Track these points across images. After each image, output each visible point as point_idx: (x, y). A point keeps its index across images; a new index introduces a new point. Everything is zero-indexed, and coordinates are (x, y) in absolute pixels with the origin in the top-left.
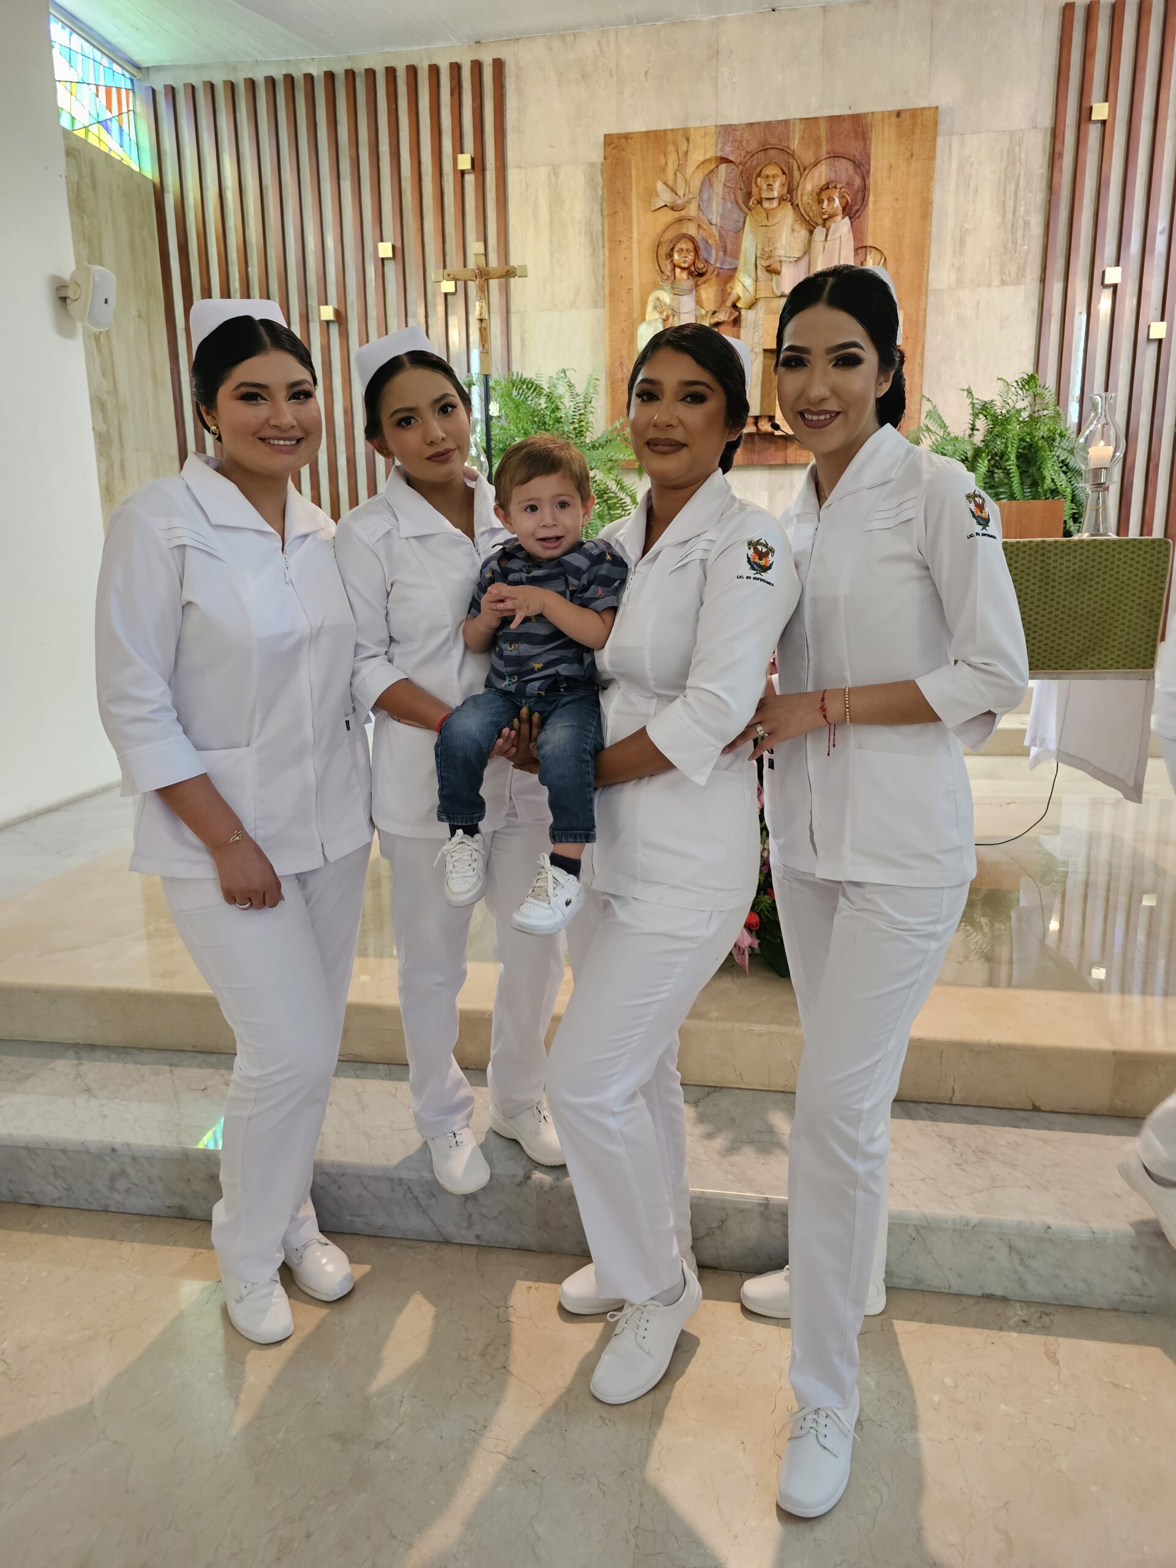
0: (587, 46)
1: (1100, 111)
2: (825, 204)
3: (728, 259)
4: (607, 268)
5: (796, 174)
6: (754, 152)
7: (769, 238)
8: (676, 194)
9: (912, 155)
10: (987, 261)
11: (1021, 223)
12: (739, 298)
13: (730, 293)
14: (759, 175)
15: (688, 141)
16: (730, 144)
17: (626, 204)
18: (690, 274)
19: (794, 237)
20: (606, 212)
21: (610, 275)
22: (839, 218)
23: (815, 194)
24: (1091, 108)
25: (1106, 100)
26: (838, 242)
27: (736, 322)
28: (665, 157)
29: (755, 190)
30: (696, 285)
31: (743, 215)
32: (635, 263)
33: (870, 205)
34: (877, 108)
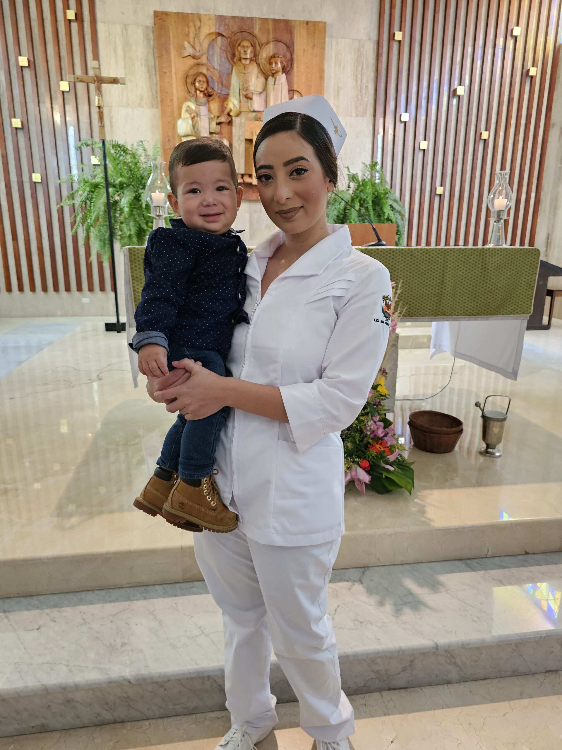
1: (398, 36)
2: (274, 65)
3: (224, 89)
4: (158, 87)
5: (258, 47)
6: (236, 32)
7: (246, 80)
8: (195, 49)
9: (314, 45)
10: (349, 104)
11: (364, 86)
12: (231, 110)
13: (226, 108)
14: (239, 45)
15: (200, 21)
16: (223, 26)
17: (167, 52)
18: (205, 94)
19: (258, 81)
20: (156, 55)
21: (161, 90)
22: (280, 73)
23: (267, 59)
24: (394, 34)
25: (400, 31)
26: (280, 86)
27: (230, 123)
28: (188, 28)
29: (237, 53)
30: (208, 101)
31: (231, 66)
32: (174, 85)
33: (295, 68)
34: (296, 19)
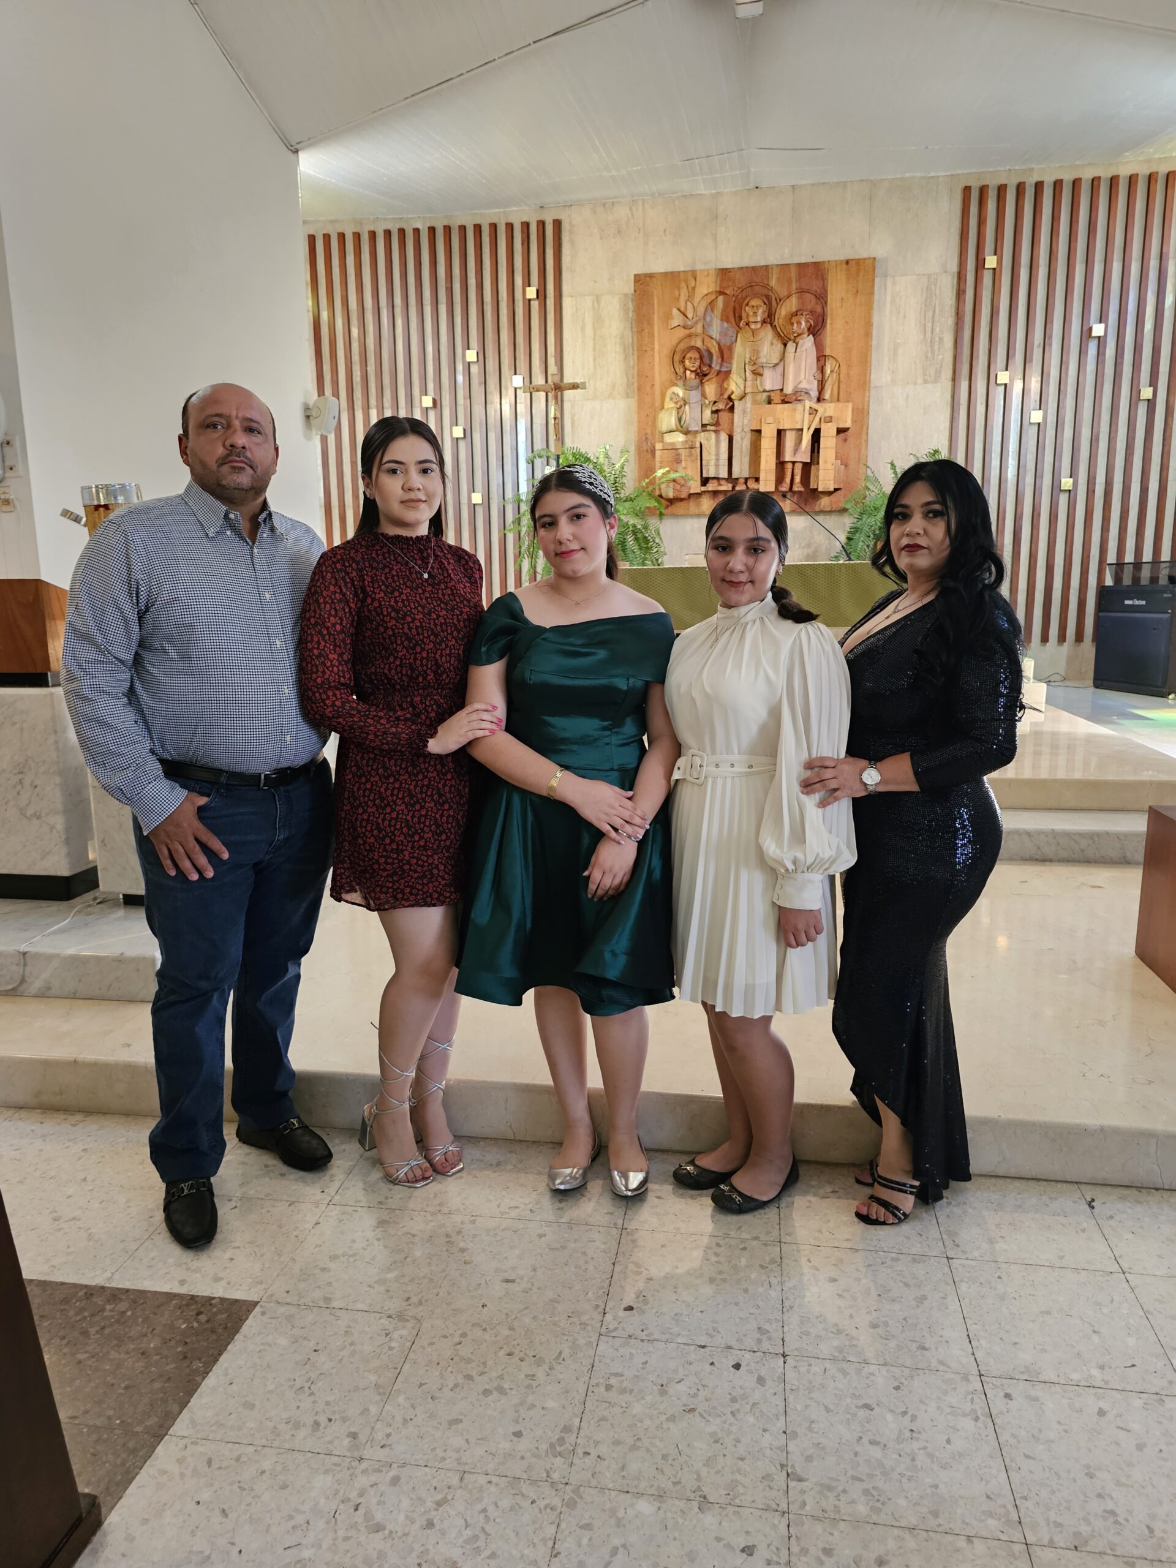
0: (622, 212)
1: (991, 262)
2: (795, 325)
4: (636, 370)
5: (774, 303)
6: (743, 288)
7: (756, 349)
8: (687, 317)
9: (857, 291)
10: (913, 366)
11: (937, 339)
12: (733, 393)
13: (726, 389)
14: (747, 304)
15: (695, 279)
16: (726, 282)
17: (650, 324)
18: (697, 374)
19: (773, 349)
20: (635, 330)
21: (638, 375)
22: (805, 335)
23: (787, 318)
24: (985, 259)
25: (995, 254)
26: (804, 353)
28: (679, 290)
29: (744, 315)
32: (657, 367)
33: (828, 326)
34: (832, 258)
